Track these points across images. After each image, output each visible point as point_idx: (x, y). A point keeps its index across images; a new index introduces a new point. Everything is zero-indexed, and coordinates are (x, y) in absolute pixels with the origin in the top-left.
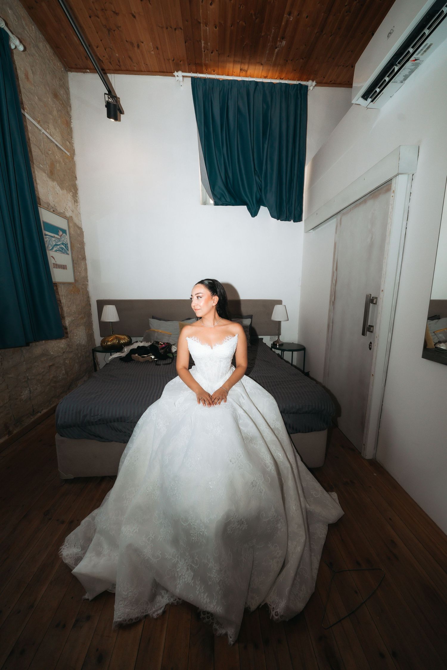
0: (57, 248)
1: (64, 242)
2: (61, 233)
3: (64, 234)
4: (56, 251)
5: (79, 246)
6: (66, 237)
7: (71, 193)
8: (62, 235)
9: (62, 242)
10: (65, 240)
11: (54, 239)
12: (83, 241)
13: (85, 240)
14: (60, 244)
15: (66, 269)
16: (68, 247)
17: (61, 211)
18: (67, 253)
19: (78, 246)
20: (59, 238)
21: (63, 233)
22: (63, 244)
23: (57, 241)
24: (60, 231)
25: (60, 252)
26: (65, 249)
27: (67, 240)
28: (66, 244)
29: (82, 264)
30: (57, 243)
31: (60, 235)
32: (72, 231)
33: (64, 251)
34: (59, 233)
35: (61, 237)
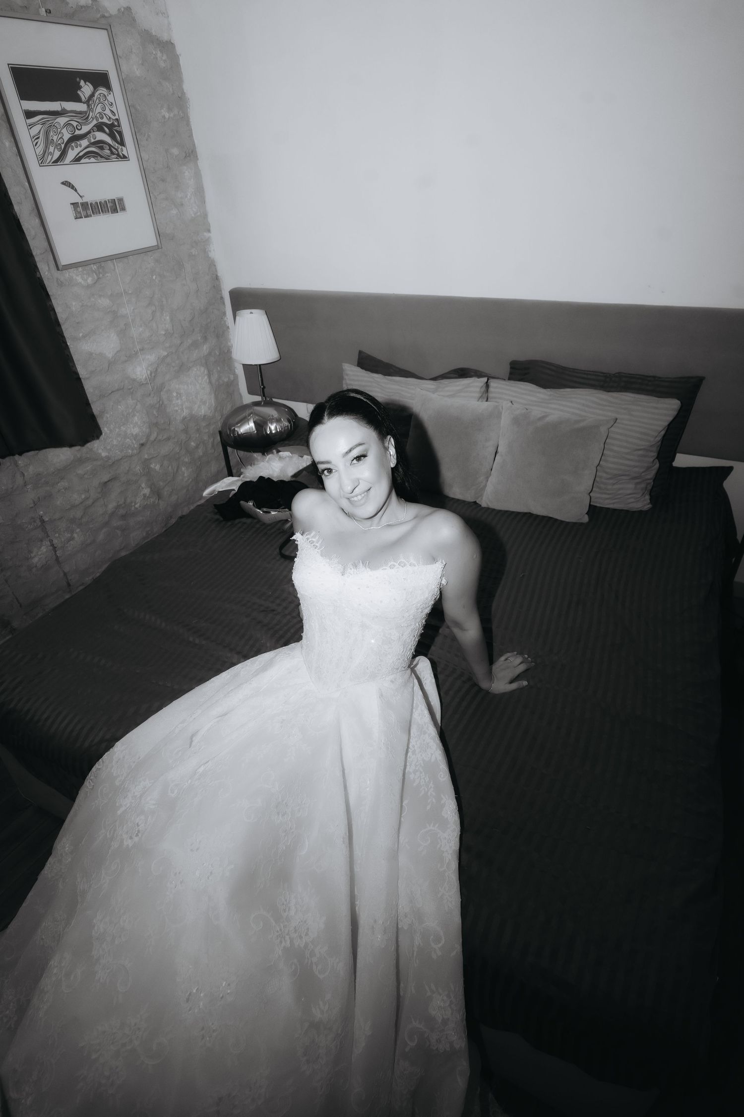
0: (79, 149)
1: (105, 120)
2: (86, 89)
3: (102, 90)
4: (77, 160)
5: (167, 115)
6: (110, 98)
8: (92, 95)
9: (95, 122)
10: (108, 112)
11: (62, 120)
12: (183, 93)
13: (186, 86)
14: (89, 132)
15: (123, 209)
16: (120, 133)
18: (118, 155)
19: (164, 117)
20: (80, 113)
21: (95, 87)
22: (100, 127)
23: (75, 124)
24: (82, 83)
25: (93, 160)
26: (110, 145)
27: (114, 109)
28: (112, 125)
29: (187, 174)
30: (77, 132)
31: (83, 99)
32: (134, 67)
33: (110, 150)
34: (79, 92)
35: (88, 106)
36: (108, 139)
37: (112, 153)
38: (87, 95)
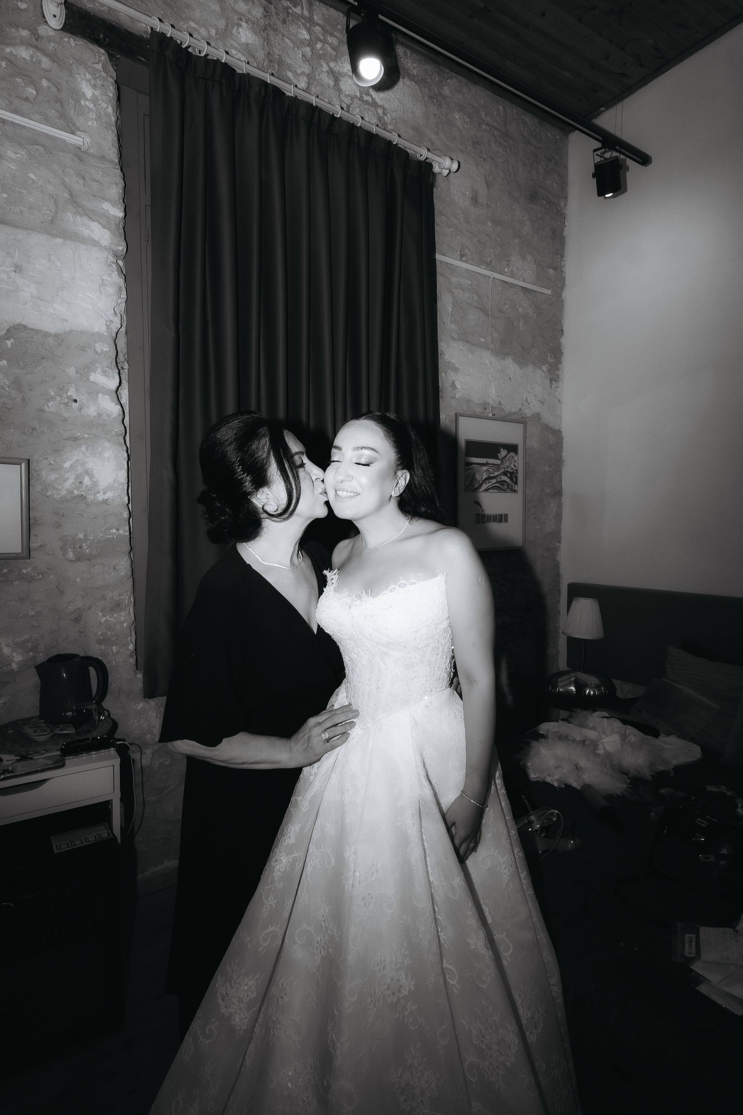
0: (490, 484)
1: (509, 470)
2: (503, 452)
3: (512, 454)
4: (488, 490)
5: (548, 469)
6: (516, 458)
7: (544, 368)
8: (506, 456)
9: (503, 470)
10: (512, 465)
11: (484, 468)
12: (561, 457)
13: (564, 454)
14: (498, 476)
15: (506, 521)
16: (516, 478)
17: (513, 410)
18: (512, 489)
19: (546, 470)
20: (496, 465)
21: (508, 452)
22: (505, 474)
23: (491, 470)
24: (502, 450)
25: (496, 491)
26: (508, 484)
27: (516, 464)
28: (513, 473)
29: (552, 504)
30: (491, 475)
31: (500, 458)
32: (534, 443)
33: (508, 486)
34: (499, 455)
35: (502, 461)
36: (508, 480)
37: (509, 488)
38: (502, 456)
